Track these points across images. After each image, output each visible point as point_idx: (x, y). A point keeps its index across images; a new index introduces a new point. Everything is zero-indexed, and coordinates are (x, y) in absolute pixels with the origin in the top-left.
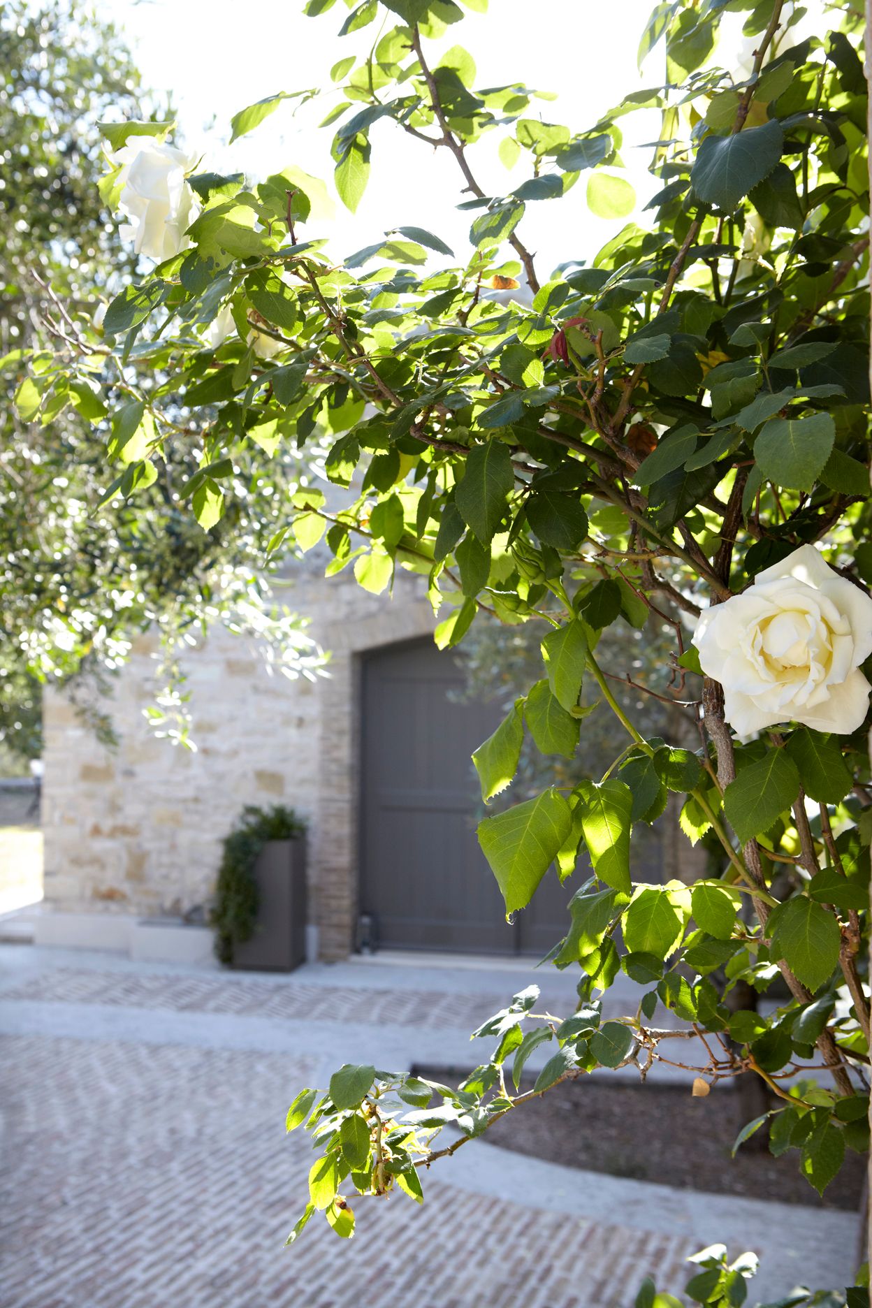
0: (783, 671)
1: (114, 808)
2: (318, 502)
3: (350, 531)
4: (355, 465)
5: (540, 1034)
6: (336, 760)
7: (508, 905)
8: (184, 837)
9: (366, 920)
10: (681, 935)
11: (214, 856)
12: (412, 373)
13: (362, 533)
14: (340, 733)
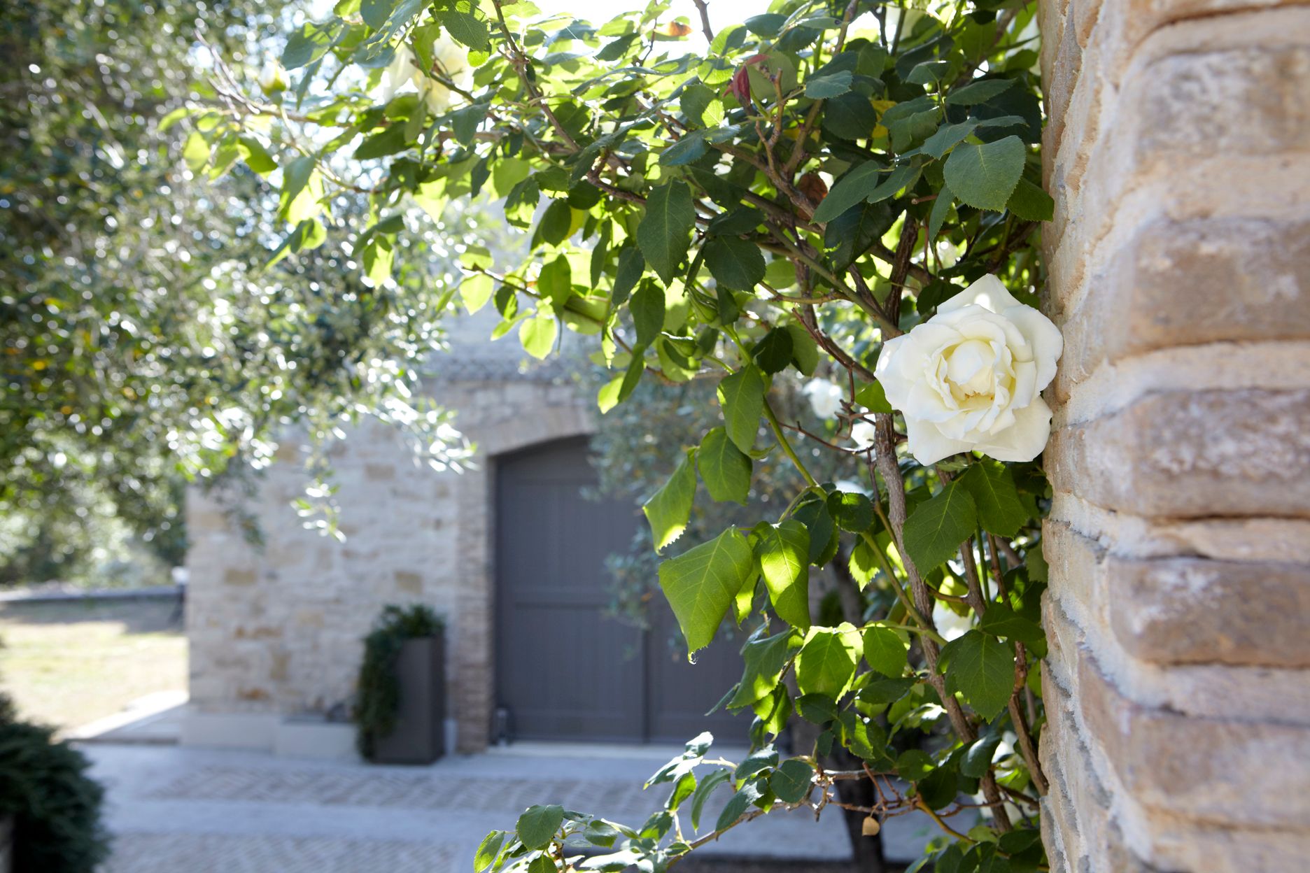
0: (968, 399)
1: (257, 610)
2: (486, 263)
3: (517, 292)
4: (535, 206)
5: (718, 776)
6: (473, 560)
7: (690, 645)
8: (326, 637)
9: (502, 713)
10: (852, 677)
11: (355, 655)
12: (587, 120)
13: (529, 294)
14: (476, 533)
